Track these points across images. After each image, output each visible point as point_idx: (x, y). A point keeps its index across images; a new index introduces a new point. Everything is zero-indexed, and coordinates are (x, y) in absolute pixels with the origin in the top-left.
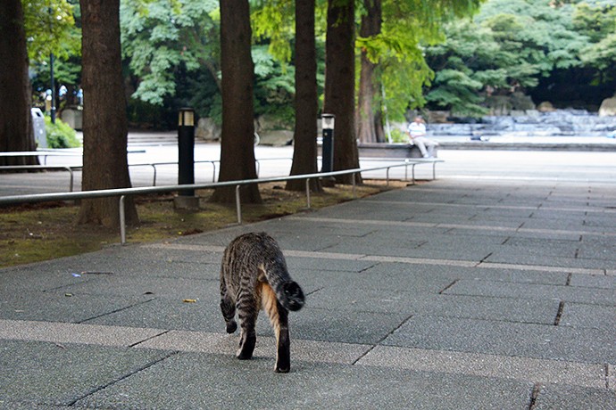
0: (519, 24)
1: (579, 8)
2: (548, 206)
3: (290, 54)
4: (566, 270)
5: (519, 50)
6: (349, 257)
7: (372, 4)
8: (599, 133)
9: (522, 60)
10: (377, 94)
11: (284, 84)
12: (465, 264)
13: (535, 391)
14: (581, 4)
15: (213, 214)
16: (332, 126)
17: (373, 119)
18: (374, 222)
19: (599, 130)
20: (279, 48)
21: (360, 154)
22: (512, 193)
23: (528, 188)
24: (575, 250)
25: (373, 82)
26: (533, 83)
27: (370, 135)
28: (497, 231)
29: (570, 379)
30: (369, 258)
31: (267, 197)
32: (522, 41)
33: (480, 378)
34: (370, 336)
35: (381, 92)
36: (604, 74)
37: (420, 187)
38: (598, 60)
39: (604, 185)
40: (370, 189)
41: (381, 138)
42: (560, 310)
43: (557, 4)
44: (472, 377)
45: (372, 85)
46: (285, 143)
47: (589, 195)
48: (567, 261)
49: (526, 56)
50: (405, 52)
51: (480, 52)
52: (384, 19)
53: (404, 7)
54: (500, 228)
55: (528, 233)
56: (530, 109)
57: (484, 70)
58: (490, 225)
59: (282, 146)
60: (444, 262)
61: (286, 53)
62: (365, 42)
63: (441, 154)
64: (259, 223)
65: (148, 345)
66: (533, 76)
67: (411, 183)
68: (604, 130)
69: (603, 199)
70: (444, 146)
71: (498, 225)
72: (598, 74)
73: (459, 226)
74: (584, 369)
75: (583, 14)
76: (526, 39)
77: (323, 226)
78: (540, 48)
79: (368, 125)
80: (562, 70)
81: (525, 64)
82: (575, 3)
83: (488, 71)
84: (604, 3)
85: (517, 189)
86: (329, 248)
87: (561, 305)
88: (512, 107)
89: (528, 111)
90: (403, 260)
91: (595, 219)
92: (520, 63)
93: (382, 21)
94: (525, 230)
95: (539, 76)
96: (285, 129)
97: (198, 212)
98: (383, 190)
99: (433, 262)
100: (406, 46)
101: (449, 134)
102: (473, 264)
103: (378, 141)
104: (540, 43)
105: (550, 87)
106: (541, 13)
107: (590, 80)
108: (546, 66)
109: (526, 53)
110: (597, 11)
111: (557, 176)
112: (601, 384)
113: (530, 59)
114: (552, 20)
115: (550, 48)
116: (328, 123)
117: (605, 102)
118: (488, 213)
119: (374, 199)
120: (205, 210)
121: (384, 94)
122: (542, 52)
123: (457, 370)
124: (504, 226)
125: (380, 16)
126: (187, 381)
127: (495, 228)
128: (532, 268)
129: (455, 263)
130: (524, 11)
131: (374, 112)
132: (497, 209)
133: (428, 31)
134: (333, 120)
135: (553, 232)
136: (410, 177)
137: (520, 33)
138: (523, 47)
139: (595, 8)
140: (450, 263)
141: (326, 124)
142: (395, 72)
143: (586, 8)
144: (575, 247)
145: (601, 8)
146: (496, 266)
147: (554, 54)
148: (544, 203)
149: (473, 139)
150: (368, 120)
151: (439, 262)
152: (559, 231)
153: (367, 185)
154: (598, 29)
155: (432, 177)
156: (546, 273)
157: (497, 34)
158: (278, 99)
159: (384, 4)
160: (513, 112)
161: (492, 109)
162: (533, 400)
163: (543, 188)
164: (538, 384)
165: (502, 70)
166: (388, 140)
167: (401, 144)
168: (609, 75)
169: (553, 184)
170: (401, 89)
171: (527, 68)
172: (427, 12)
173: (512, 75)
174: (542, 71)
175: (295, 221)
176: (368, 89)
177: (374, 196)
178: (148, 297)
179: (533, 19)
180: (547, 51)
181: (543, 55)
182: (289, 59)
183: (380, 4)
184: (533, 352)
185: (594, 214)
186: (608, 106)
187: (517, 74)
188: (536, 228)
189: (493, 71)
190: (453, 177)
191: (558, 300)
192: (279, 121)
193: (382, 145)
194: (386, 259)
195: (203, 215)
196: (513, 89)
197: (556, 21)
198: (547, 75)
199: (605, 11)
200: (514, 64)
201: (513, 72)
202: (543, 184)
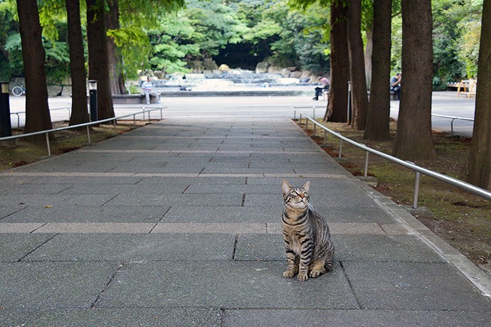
0: (206, 15)
1: (240, 6)
2: (231, 135)
3: (57, 35)
4: (245, 175)
5: (206, 32)
6: (125, 175)
7: (112, 4)
8: (256, 84)
9: (208, 38)
10: (119, 63)
11: (53, 54)
12: (191, 175)
13: (236, 237)
14: (241, 3)
15: (27, 149)
16: (95, 88)
17: (117, 79)
18: (133, 151)
19: (256, 82)
20: (49, 31)
21: (114, 102)
22: (209, 127)
23: (218, 123)
24: (247, 162)
25: (116, 54)
26: (216, 53)
27: (116, 89)
28: (206, 154)
29: (251, 230)
30: (137, 175)
31: (58, 136)
32: (207, 26)
33: (211, 234)
34: (154, 218)
35: (121, 61)
36: (257, 47)
37: (154, 124)
38: (254, 38)
39: (260, 119)
40: (122, 127)
41: (124, 91)
42: (244, 198)
43: (227, 2)
44: (207, 234)
45: (115, 57)
46: (56, 94)
47: (253, 127)
48: (245, 170)
49: (211, 35)
50: (139, 39)
51: (182, 33)
52: (120, 13)
53: (133, 5)
54: (206, 151)
55: (222, 154)
56: (215, 69)
57: (185, 44)
58: (201, 150)
59: (54, 96)
60: (180, 175)
61: (55, 35)
62: (113, 33)
63: (163, 100)
64: (62, 155)
65: (40, 231)
66: (216, 48)
67: (148, 122)
68: (259, 82)
69: (261, 129)
70: (163, 95)
71: (205, 150)
72: (253, 47)
73: (183, 151)
74: (257, 226)
75: (243, 10)
76: (210, 25)
77: (103, 155)
78: (218, 30)
79: (115, 83)
80: (233, 44)
81: (210, 41)
82: (238, 2)
83: (188, 45)
84: (255, 2)
85: (212, 124)
86: (112, 170)
87: (244, 195)
88: (204, 68)
89: (214, 71)
90: (157, 175)
91: (257, 142)
92: (207, 40)
93: (119, 14)
94: (220, 152)
95: (219, 48)
96: (55, 85)
97: (15, 148)
98: (133, 129)
99: (173, 175)
100: (139, 35)
101: (166, 86)
102: (196, 175)
103: (122, 93)
104: (219, 27)
105: (226, 55)
106: (218, 8)
107: (249, 51)
108: (223, 42)
109: (210, 33)
110: (251, 8)
111: (235, 115)
112: (264, 232)
113: (213, 38)
114: (225, 13)
115: (225, 31)
116: (93, 86)
117: (258, 64)
118: (198, 141)
119: (128, 135)
120: (20, 147)
121: (124, 62)
122: (220, 33)
123: (200, 231)
124: (208, 150)
125: (117, 10)
126: (72, 247)
127: (204, 152)
128: (226, 175)
129: (186, 175)
130: (207, 7)
131: (118, 74)
132: (203, 139)
133: (149, 21)
134: (96, 84)
135: (235, 152)
136: (148, 118)
137: (206, 21)
138: (209, 30)
139: (249, 6)
140: (183, 175)
141: (91, 87)
142: (130, 48)
143: (244, 6)
144: (248, 161)
145: (253, 6)
146: (209, 175)
147: (227, 35)
148: (229, 134)
149: (181, 90)
150: (114, 80)
151: (177, 175)
152: (238, 152)
153: (120, 125)
154: (252, 19)
155: (160, 118)
156: (234, 178)
157: (191, 21)
158: (49, 64)
159: (119, 3)
160: (204, 71)
161: (192, 69)
162: (236, 241)
163: (227, 123)
164: (237, 234)
165: (196, 44)
166: (128, 93)
167: (137, 95)
168: (260, 48)
169: (232, 120)
170: (134, 59)
171: (212, 43)
172: (148, 9)
173: (203, 48)
174: (221, 45)
175: (84, 153)
176: (113, 59)
177: (128, 133)
178: (23, 206)
179: (213, 12)
180: (223, 32)
181: (221, 35)
182: (57, 39)
183: (117, 3)
184: (233, 220)
185: (257, 140)
186: (260, 67)
187: (206, 47)
188: (226, 150)
189: (191, 45)
190: (172, 117)
191: (242, 193)
192: (51, 79)
193: (124, 95)
194: (147, 175)
195: (20, 150)
196: (203, 56)
197: (227, 13)
198: (224, 47)
199: (255, 8)
200: (203, 41)
201: (203, 45)
202: (226, 120)
